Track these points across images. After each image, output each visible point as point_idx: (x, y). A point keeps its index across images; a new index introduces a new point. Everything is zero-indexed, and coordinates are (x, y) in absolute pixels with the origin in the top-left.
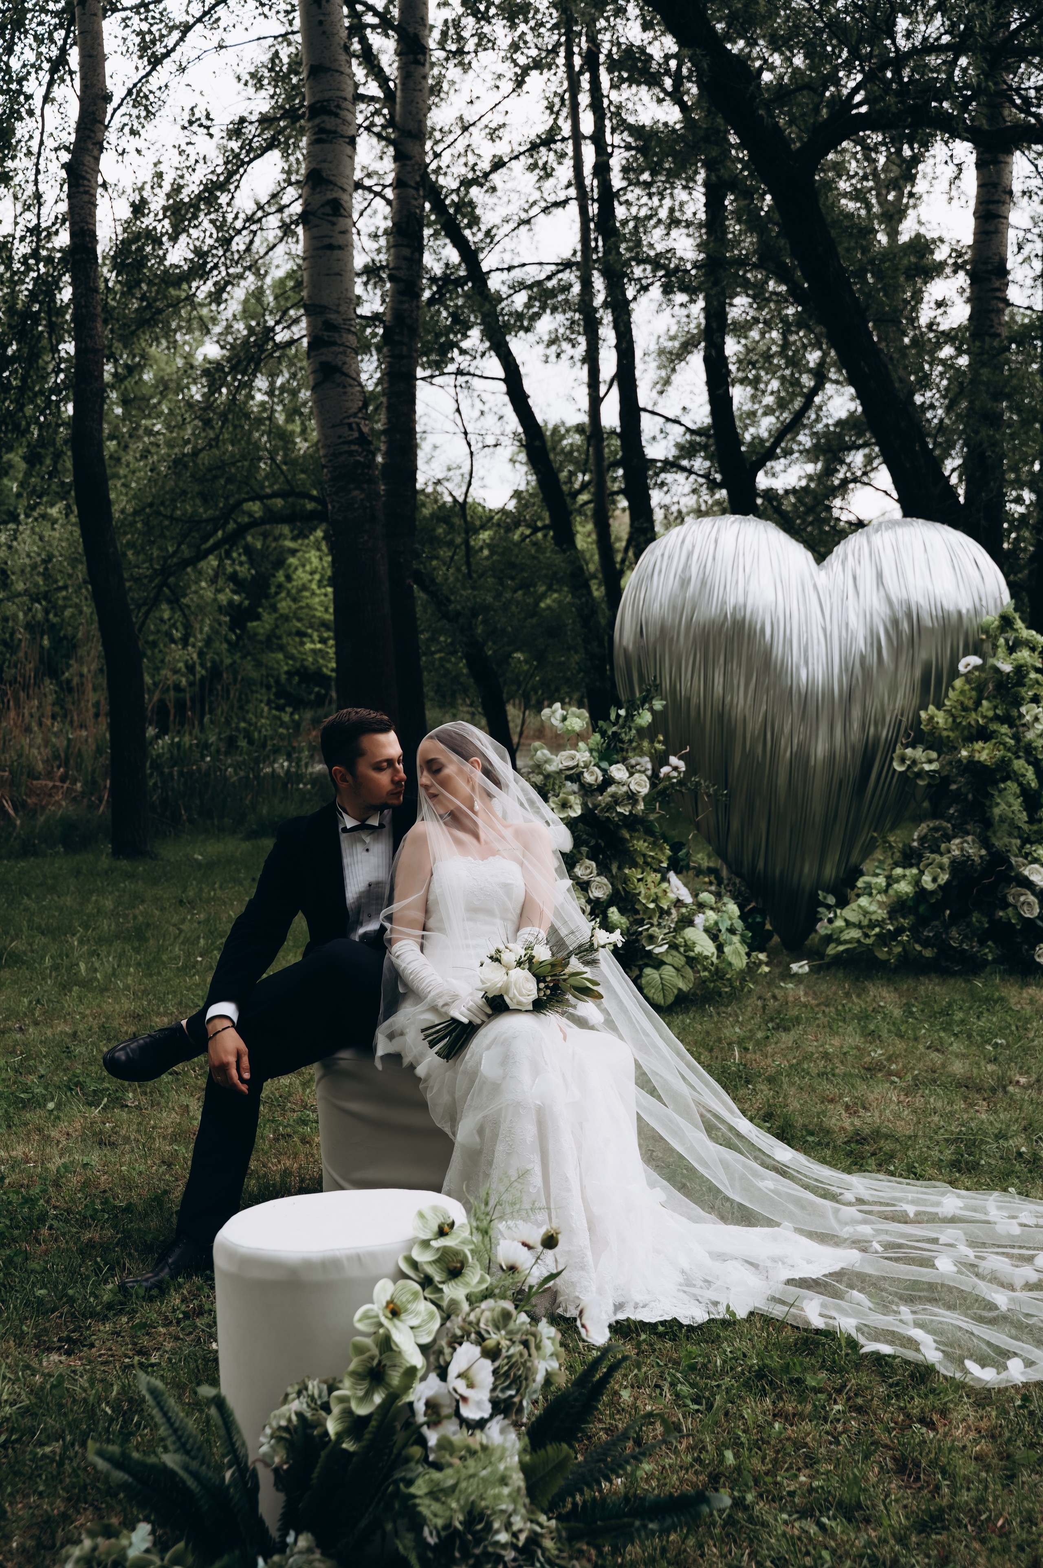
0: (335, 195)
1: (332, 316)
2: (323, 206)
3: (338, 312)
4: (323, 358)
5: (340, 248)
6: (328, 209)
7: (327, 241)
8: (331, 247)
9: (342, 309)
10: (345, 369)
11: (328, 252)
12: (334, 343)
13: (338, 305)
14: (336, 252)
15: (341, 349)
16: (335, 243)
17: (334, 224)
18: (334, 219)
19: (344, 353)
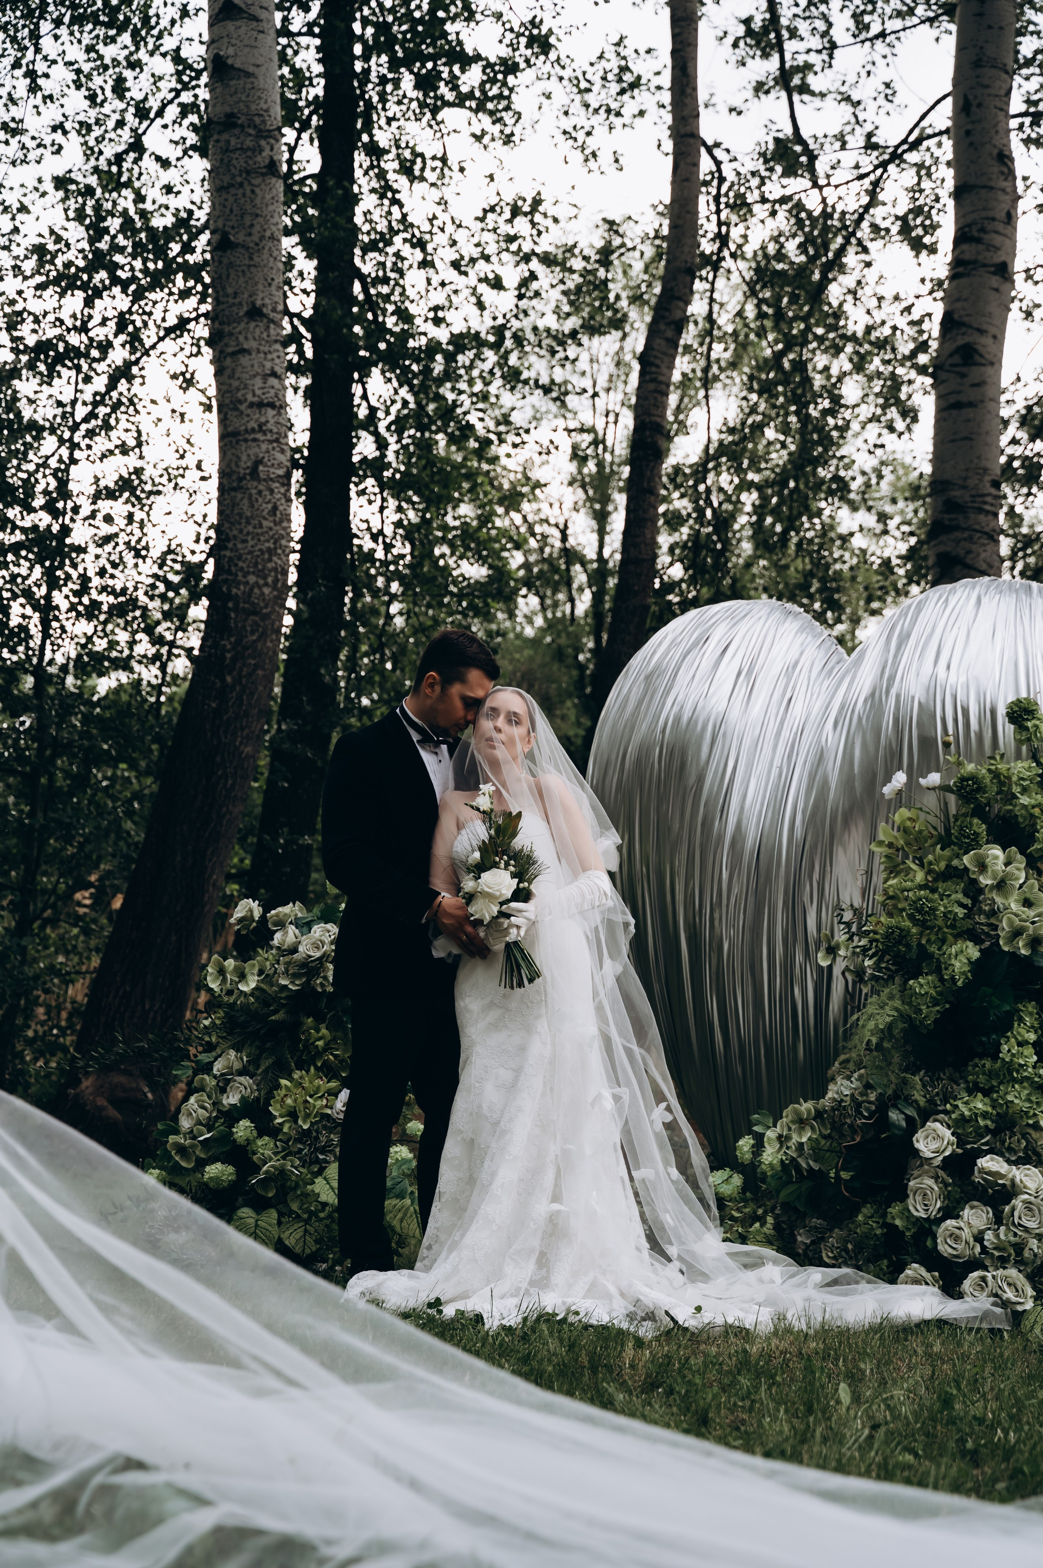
0: (968, 339)
1: (956, 493)
2: (951, 355)
3: (964, 487)
4: (942, 549)
5: (971, 404)
6: (957, 359)
7: (952, 399)
8: (958, 406)
9: (971, 482)
10: (968, 561)
11: (954, 412)
12: (957, 528)
13: (965, 479)
14: (964, 411)
15: (966, 535)
16: (964, 398)
17: (963, 376)
18: (964, 370)
19: (970, 539)
